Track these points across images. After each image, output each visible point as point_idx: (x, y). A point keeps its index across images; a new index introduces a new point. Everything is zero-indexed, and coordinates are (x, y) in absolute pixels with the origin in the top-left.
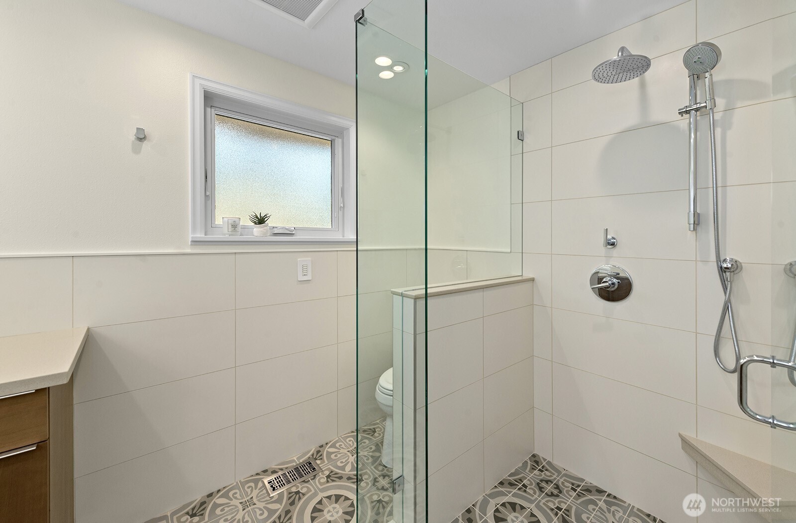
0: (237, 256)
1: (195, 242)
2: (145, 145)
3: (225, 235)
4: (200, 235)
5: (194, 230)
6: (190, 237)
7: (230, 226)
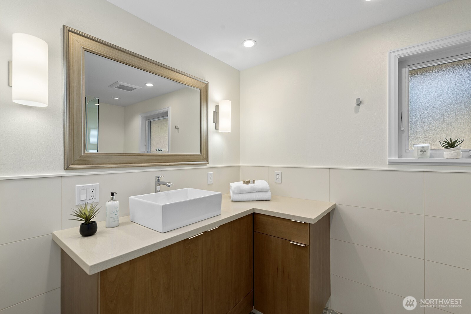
0: (425, 174)
1: (391, 163)
2: (362, 107)
3: (415, 157)
4: (395, 158)
5: (390, 155)
6: (388, 158)
7: (419, 151)
